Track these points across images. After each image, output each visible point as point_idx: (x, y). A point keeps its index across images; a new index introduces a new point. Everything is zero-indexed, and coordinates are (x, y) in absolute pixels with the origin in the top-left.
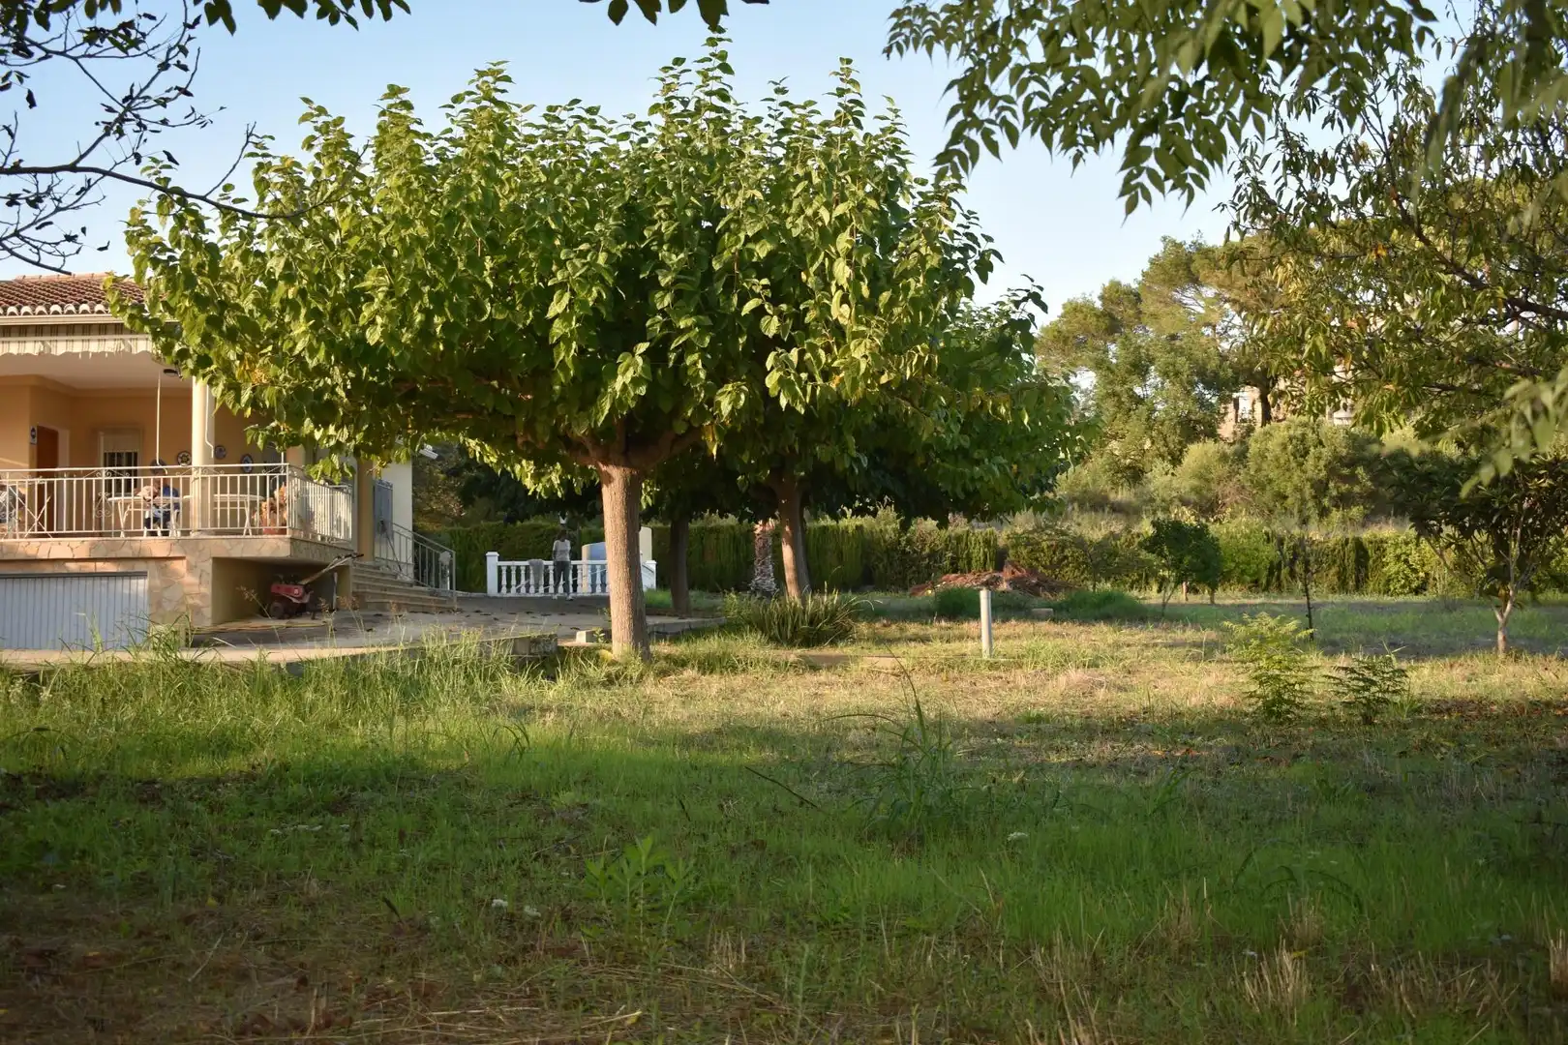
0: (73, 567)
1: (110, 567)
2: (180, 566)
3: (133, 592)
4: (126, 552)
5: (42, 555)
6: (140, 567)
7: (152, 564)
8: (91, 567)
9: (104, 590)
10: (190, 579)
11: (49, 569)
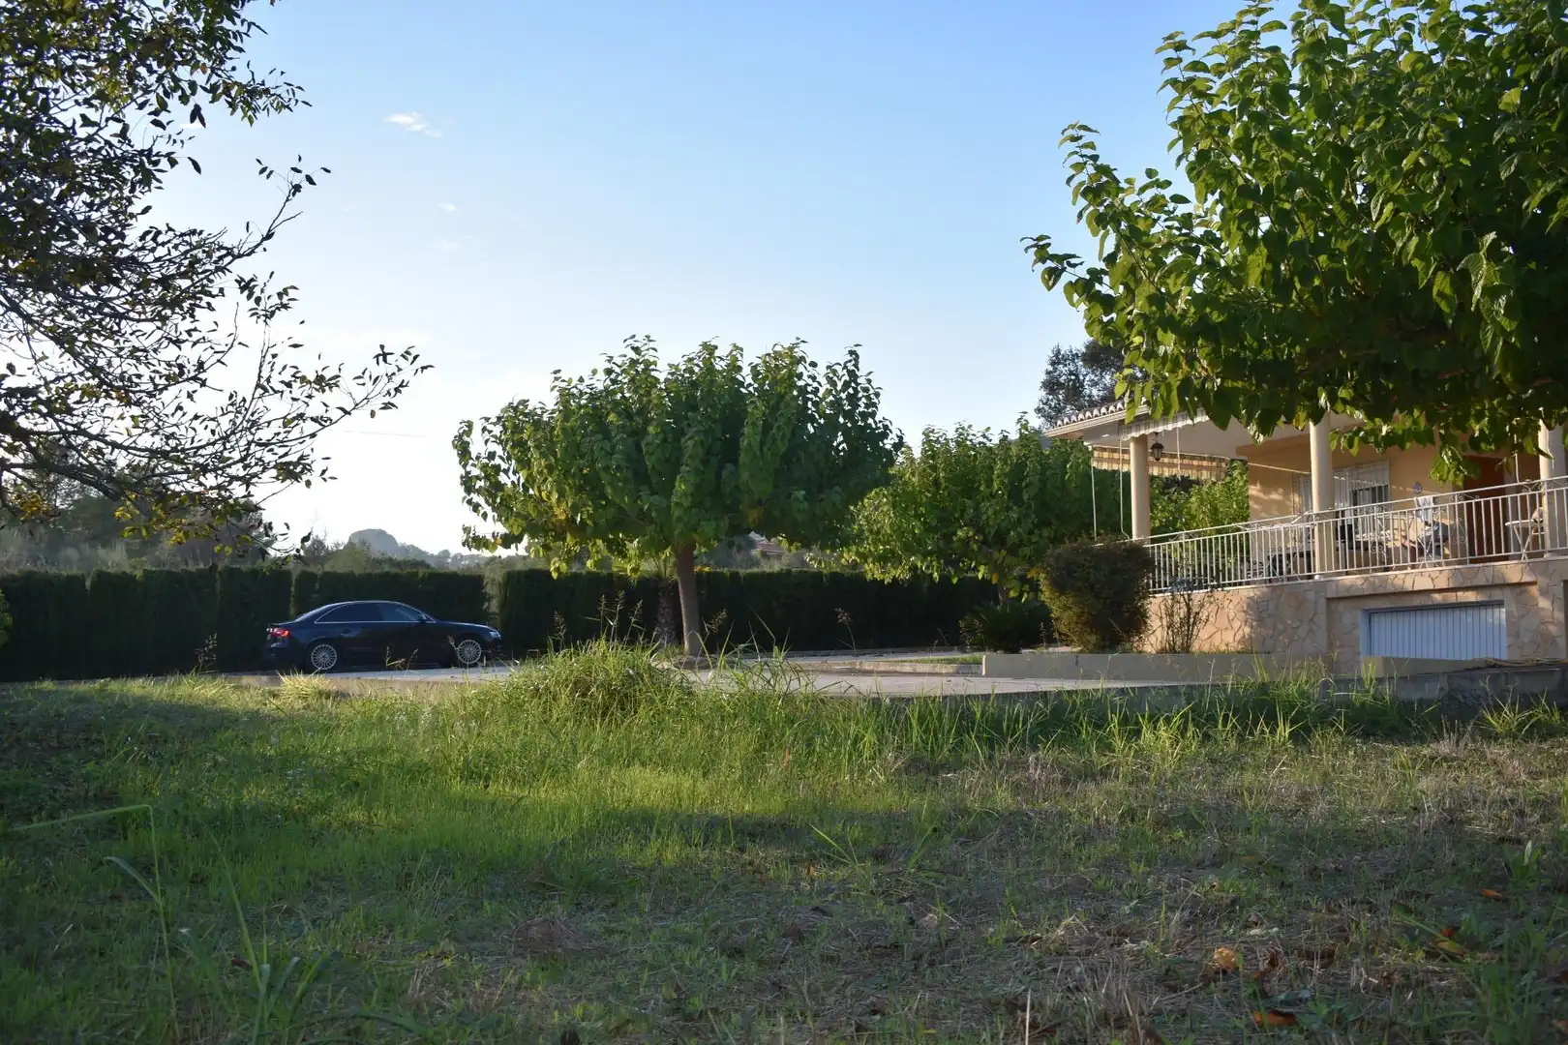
0: (1438, 597)
1: (1471, 597)
2: (1534, 590)
3: (1496, 622)
4: (1481, 581)
5: (1408, 586)
6: (1497, 595)
7: (1507, 591)
8: (1452, 598)
9: (1470, 619)
10: (1544, 603)
11: (1417, 601)
